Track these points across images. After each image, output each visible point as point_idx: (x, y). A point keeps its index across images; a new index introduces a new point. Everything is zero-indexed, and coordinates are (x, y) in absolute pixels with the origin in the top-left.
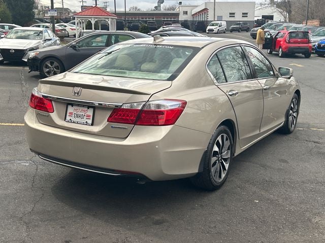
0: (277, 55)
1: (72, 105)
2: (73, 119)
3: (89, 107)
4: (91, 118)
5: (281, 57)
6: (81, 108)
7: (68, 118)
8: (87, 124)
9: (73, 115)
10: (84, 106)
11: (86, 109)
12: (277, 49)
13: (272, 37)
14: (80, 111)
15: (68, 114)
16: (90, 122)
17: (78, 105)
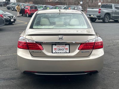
0: (26, 16)
1: (56, 45)
2: (57, 51)
3: (66, 45)
4: (68, 49)
5: (28, 17)
6: (61, 46)
7: (54, 51)
8: (66, 53)
9: (57, 50)
10: (63, 44)
11: (64, 46)
12: (25, 14)
13: (22, 9)
14: (61, 47)
15: (53, 50)
16: (68, 51)
17: (60, 44)
